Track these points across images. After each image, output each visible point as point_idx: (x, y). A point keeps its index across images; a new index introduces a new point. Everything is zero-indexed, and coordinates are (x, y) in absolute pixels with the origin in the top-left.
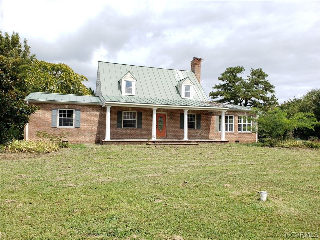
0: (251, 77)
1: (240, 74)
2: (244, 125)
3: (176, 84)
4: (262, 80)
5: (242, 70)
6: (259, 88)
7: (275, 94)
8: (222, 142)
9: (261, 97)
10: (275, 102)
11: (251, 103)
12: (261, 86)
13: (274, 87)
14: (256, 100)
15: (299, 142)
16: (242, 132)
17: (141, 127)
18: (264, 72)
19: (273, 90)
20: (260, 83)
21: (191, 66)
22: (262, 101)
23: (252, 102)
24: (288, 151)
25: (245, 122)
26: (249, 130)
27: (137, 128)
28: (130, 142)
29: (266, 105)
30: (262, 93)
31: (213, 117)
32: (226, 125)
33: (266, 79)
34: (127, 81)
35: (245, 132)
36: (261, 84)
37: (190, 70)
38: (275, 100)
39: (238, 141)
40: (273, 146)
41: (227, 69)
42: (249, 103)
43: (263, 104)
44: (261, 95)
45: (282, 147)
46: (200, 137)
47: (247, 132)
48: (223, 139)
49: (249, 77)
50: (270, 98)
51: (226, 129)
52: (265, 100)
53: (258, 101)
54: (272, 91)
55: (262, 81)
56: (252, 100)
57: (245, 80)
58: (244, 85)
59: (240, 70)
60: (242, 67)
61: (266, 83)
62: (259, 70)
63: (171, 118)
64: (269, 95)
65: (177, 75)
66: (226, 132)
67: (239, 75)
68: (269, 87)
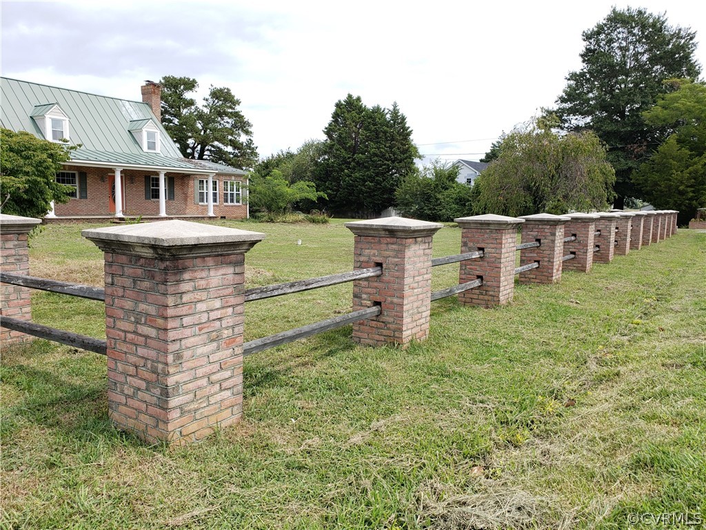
0: (211, 101)
1: (190, 92)
2: (232, 195)
3: (127, 126)
4: (230, 110)
5: (194, 86)
6: (225, 124)
7: (251, 138)
8: (210, 218)
9: (230, 140)
10: (252, 152)
11: (210, 151)
12: (229, 121)
13: (249, 125)
14: (220, 145)
15: (301, 216)
16: (229, 204)
17: (86, 198)
18: (233, 94)
19: (250, 130)
20: (226, 114)
21: (142, 94)
22: (229, 149)
23: (213, 149)
24: (292, 227)
25: (238, 190)
26: (238, 202)
27: (80, 198)
28: (87, 219)
29: (238, 157)
30: (232, 135)
31: (191, 183)
32: (215, 195)
33: (238, 108)
34: (53, 120)
35: (232, 204)
36: (230, 118)
37: (141, 101)
38: (253, 148)
39: (225, 217)
40: (273, 222)
41: (164, 78)
42: (208, 150)
43: (233, 154)
44: (230, 137)
45: (284, 222)
46: (174, 211)
47: (235, 204)
48: (211, 214)
49: (207, 100)
50: (245, 144)
51: (215, 200)
52: (235, 147)
53: (223, 148)
54: (247, 133)
55: (231, 113)
56: (213, 146)
57: (201, 108)
58: (201, 116)
59: (190, 85)
60: (194, 80)
61: (237, 115)
62: (226, 91)
63: (133, 183)
64: (243, 138)
65: (124, 109)
66: (215, 204)
67: (188, 95)
68: (242, 124)
